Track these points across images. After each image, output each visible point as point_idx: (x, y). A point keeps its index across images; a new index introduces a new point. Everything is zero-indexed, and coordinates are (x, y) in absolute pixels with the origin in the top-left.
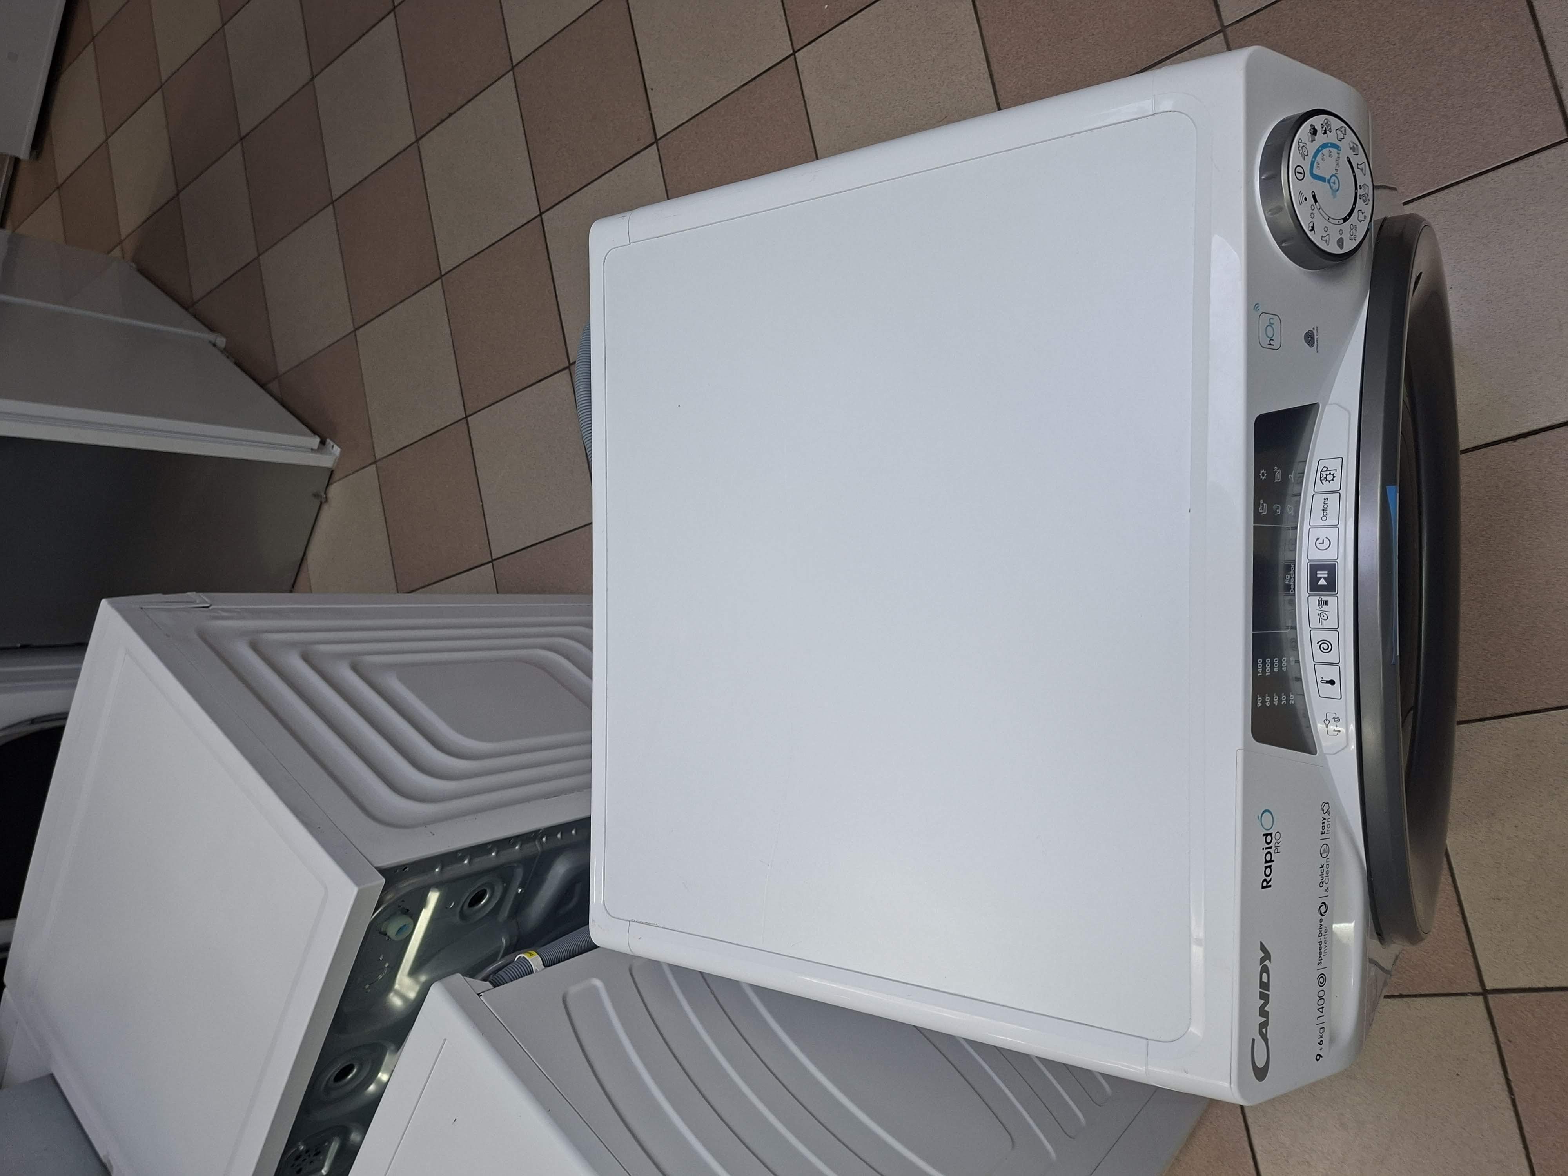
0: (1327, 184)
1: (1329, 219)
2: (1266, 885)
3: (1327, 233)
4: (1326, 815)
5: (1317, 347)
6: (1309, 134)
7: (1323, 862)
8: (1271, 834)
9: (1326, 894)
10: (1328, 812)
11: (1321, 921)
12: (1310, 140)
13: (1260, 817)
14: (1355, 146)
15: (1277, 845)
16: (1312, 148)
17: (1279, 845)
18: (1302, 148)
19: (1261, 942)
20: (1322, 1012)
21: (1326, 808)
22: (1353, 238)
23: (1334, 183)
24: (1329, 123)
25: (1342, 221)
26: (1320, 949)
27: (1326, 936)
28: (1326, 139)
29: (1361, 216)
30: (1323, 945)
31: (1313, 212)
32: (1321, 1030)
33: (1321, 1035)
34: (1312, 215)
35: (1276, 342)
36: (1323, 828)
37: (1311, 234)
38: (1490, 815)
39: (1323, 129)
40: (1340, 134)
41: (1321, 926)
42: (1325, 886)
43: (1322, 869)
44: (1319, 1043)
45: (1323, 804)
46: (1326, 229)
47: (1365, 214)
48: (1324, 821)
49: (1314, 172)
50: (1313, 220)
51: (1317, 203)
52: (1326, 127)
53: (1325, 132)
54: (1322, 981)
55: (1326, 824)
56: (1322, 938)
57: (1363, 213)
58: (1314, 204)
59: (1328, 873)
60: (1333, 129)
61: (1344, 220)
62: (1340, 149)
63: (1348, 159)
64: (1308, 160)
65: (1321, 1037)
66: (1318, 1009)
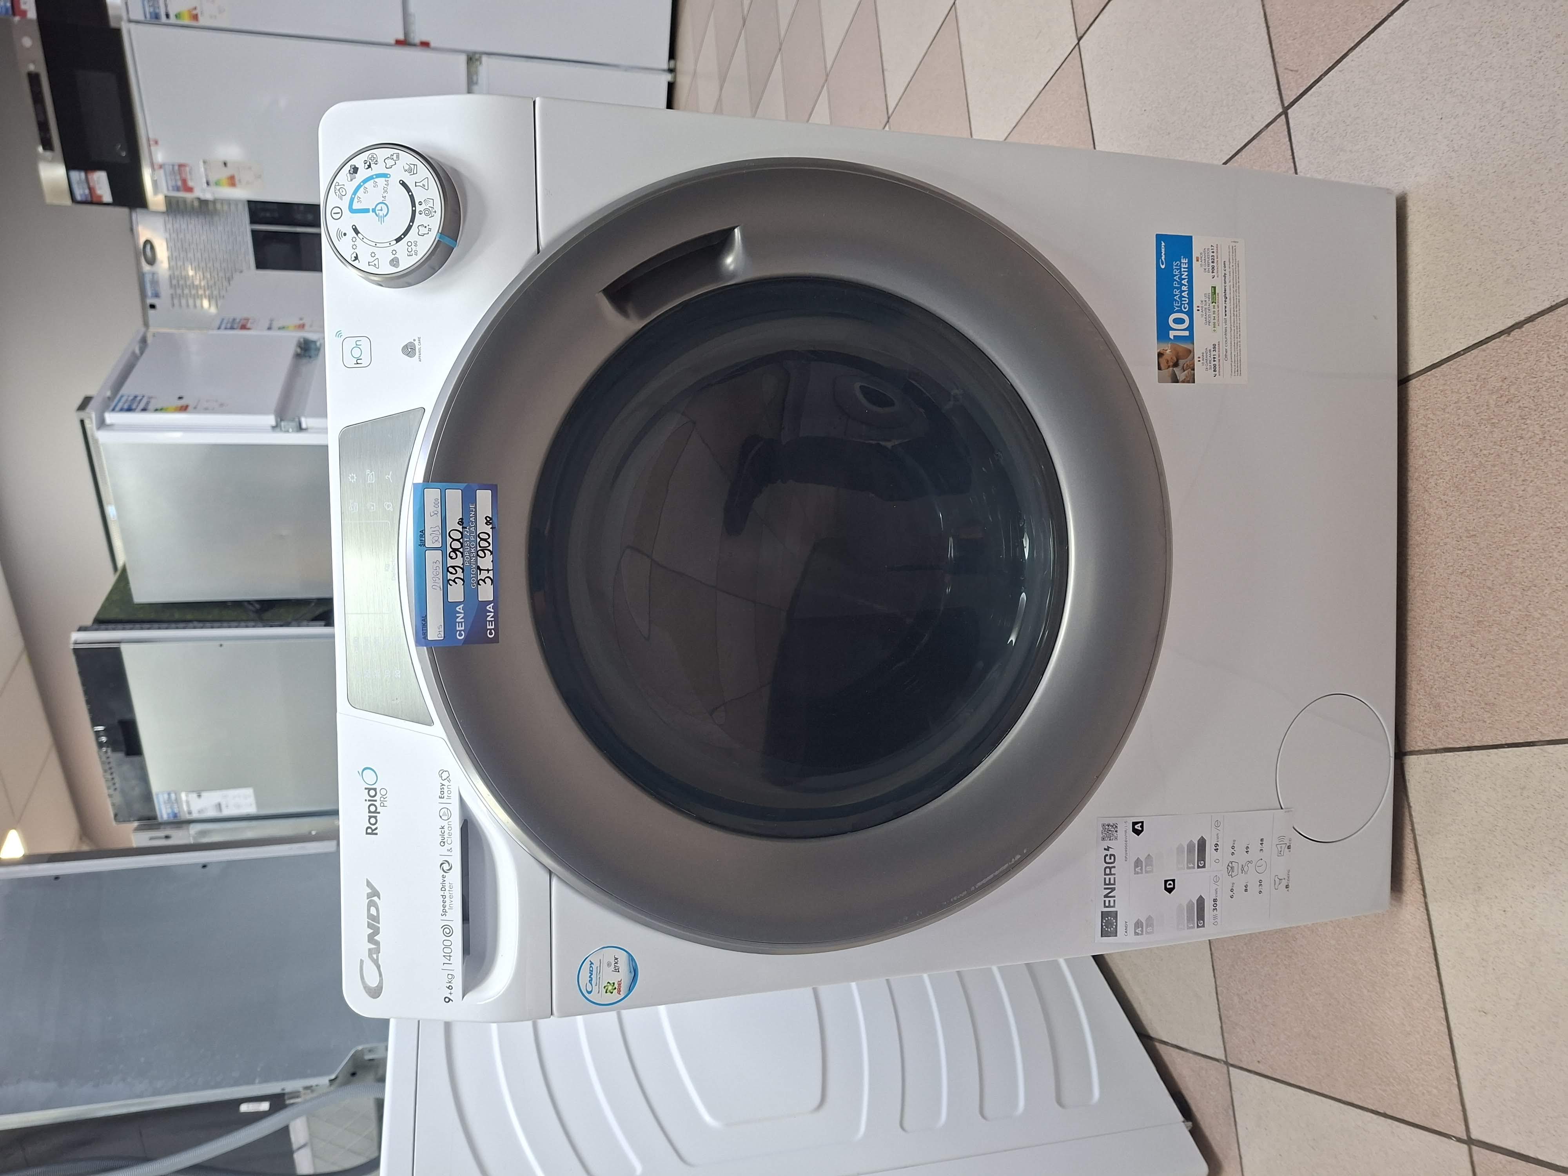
0: (371, 213)
1: (376, 245)
2: (371, 831)
3: (375, 258)
4: (446, 783)
5: (420, 357)
6: (348, 175)
7: (445, 823)
8: (375, 789)
9: (449, 853)
10: (448, 779)
11: (443, 877)
12: (349, 180)
14: (412, 166)
15: (382, 799)
16: (351, 187)
18: (339, 190)
19: (367, 879)
20: (450, 960)
21: (445, 775)
22: (414, 253)
23: (381, 210)
24: (375, 156)
25: (395, 242)
26: (444, 902)
27: (451, 892)
28: (369, 173)
29: (423, 230)
30: (447, 899)
31: (355, 243)
32: (450, 977)
33: (450, 980)
34: (354, 247)
35: (365, 361)
36: (442, 792)
37: (355, 263)
38: (1477, 889)
39: (366, 165)
40: (390, 162)
41: (444, 881)
42: (447, 846)
43: (443, 830)
44: (448, 988)
45: (442, 772)
46: (373, 254)
47: (429, 227)
48: (443, 786)
49: (354, 207)
50: (356, 251)
51: (359, 235)
52: (370, 161)
53: (369, 166)
54: (448, 932)
55: (446, 790)
56: (447, 893)
57: (426, 227)
58: (355, 236)
59: (450, 835)
60: (380, 160)
61: (398, 240)
62: (389, 176)
63: (401, 182)
64: (347, 199)
65: (450, 982)
66: (444, 956)
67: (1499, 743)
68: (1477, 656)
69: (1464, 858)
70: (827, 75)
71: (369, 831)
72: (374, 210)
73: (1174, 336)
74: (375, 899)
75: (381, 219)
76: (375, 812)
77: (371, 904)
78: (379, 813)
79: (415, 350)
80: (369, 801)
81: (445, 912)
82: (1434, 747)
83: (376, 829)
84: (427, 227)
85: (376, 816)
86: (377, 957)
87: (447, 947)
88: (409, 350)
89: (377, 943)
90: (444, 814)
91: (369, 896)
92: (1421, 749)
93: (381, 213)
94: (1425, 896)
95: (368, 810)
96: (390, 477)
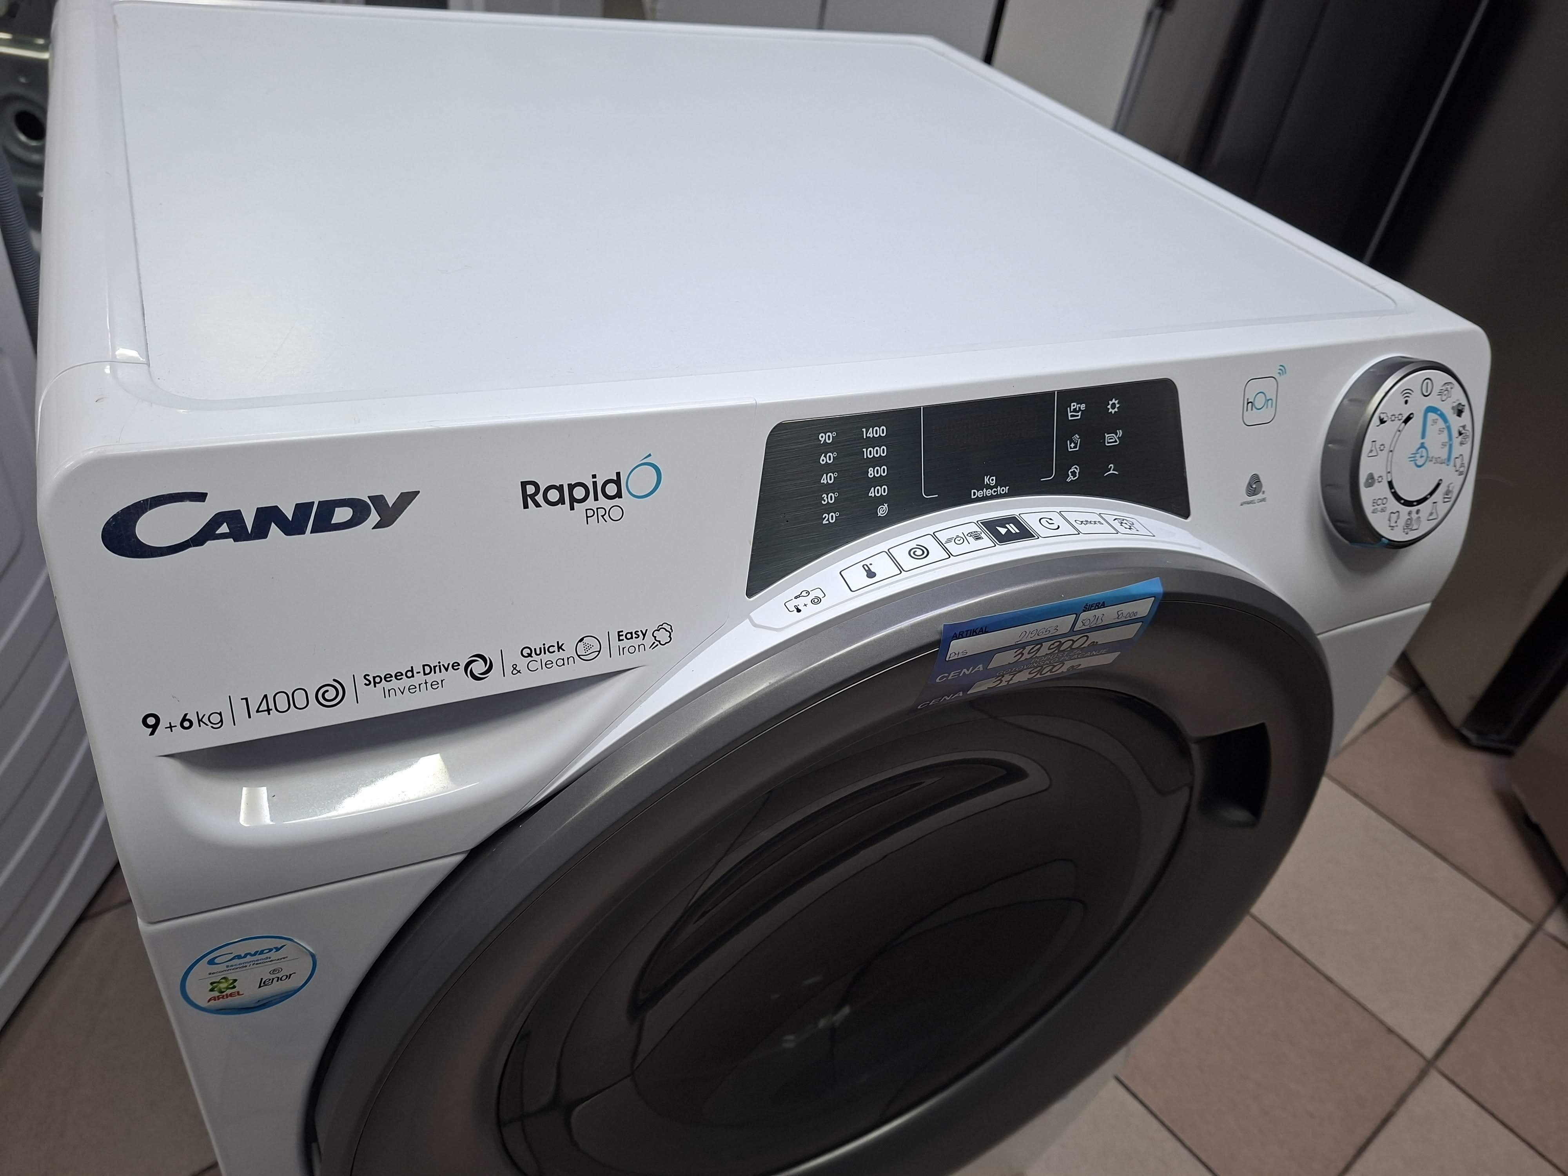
0: (1420, 441)
1: (1391, 451)
3: (1378, 450)
5: (1246, 503)
6: (1457, 403)
7: (569, 650)
8: (619, 495)
9: (509, 669)
11: (455, 666)
14: (1451, 494)
15: (601, 512)
16: (1447, 407)
17: (600, 517)
18: (1446, 389)
20: (258, 711)
21: (662, 636)
22: (1374, 507)
23: (1421, 456)
24: (1468, 439)
25: (1389, 479)
26: (398, 676)
27: (423, 686)
28: (1455, 434)
29: (1393, 518)
30: (405, 682)
31: (1397, 419)
32: (216, 719)
33: (205, 720)
34: (1394, 418)
35: (1252, 416)
36: (631, 635)
37: (1377, 420)
39: (1463, 428)
40: (1459, 462)
41: (447, 670)
42: (522, 663)
43: (556, 648)
44: (184, 719)
45: (668, 628)
46: (1382, 447)
48: (640, 636)
49: (1429, 414)
50: (1390, 420)
51: (1404, 424)
52: (1465, 434)
53: (1461, 433)
54: (327, 696)
55: (635, 642)
56: (419, 678)
58: (1404, 419)
59: (548, 664)
60: (1463, 448)
61: (1390, 484)
62: (1448, 463)
63: (1441, 481)
64: (1437, 402)
65: (200, 721)
66: (266, 696)
71: (531, 489)
72: (1422, 446)
74: (374, 517)
75: (1413, 457)
76: (573, 500)
77: (360, 510)
78: (572, 508)
80: (595, 483)
81: (372, 681)
83: (538, 505)
84: (1395, 524)
85: (564, 503)
86: (223, 536)
87: (291, 701)
88: (1254, 486)
89: (260, 532)
90: (588, 647)
91: (378, 501)
93: (1418, 456)
96: (1111, 472)
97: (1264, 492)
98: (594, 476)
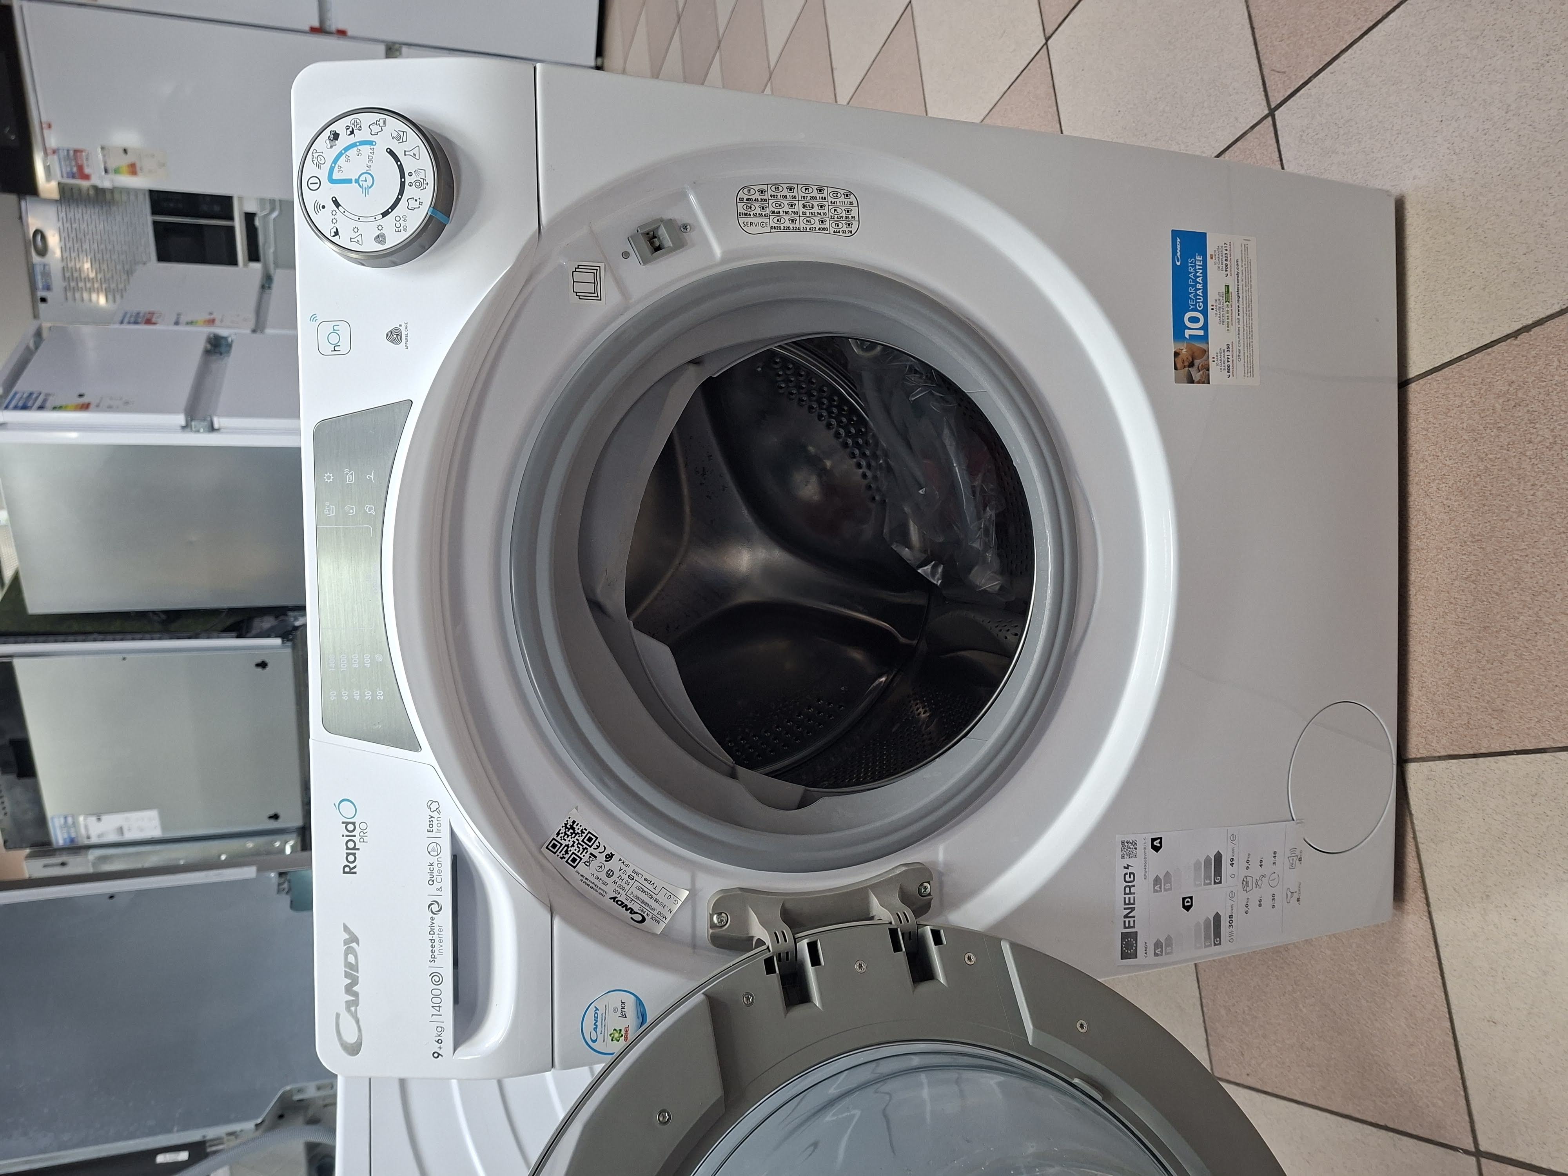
0: (354, 184)
1: (359, 219)
2: (349, 870)
3: (358, 234)
4: (435, 814)
5: (406, 344)
6: (328, 142)
7: (434, 860)
8: (354, 823)
9: (439, 893)
10: (438, 810)
11: (433, 919)
12: (329, 146)
13: (337, 805)
14: (401, 133)
15: (362, 834)
16: (330, 154)
17: (365, 835)
18: (317, 158)
19: (344, 924)
20: (439, 1011)
21: (434, 806)
22: (402, 229)
23: (366, 181)
24: (358, 121)
25: (381, 216)
26: (433, 947)
27: (440, 936)
28: (352, 139)
29: (413, 204)
30: (436, 944)
31: (335, 217)
32: (439, 1029)
33: (439, 1034)
34: (334, 221)
35: (344, 347)
36: (431, 825)
37: (335, 239)
38: (1485, 897)
39: (348, 131)
40: (375, 129)
41: (433, 923)
42: (436, 885)
43: (432, 867)
44: (438, 1042)
45: (430, 802)
46: (356, 230)
47: (420, 200)
48: (432, 819)
49: (334, 178)
50: (336, 225)
51: (340, 208)
52: (353, 126)
53: (352, 132)
54: (437, 980)
55: (435, 823)
56: (436, 937)
57: (416, 200)
58: (336, 209)
59: (439, 872)
60: (365, 126)
61: (385, 214)
62: (374, 143)
63: (388, 150)
64: (326, 168)
65: (439, 1036)
66: (432, 1007)
67: (1508, 749)
68: (1484, 663)
69: (1470, 866)
70: (771, 74)
71: (347, 869)
72: (357, 181)
73: (1189, 335)
74: (354, 945)
75: (366, 190)
76: (354, 848)
77: (349, 951)
78: (358, 849)
79: (401, 336)
80: (347, 836)
81: (434, 959)
82: (1438, 754)
83: (355, 867)
84: (418, 200)
85: (355, 853)
86: (356, 1010)
87: (436, 997)
88: (395, 336)
89: (356, 995)
90: (433, 849)
91: (346, 942)
92: (1424, 756)
93: (365, 185)
94: (1428, 904)
95: (345, 847)
96: (372, 477)
97: (400, 326)
98: (343, 836)
